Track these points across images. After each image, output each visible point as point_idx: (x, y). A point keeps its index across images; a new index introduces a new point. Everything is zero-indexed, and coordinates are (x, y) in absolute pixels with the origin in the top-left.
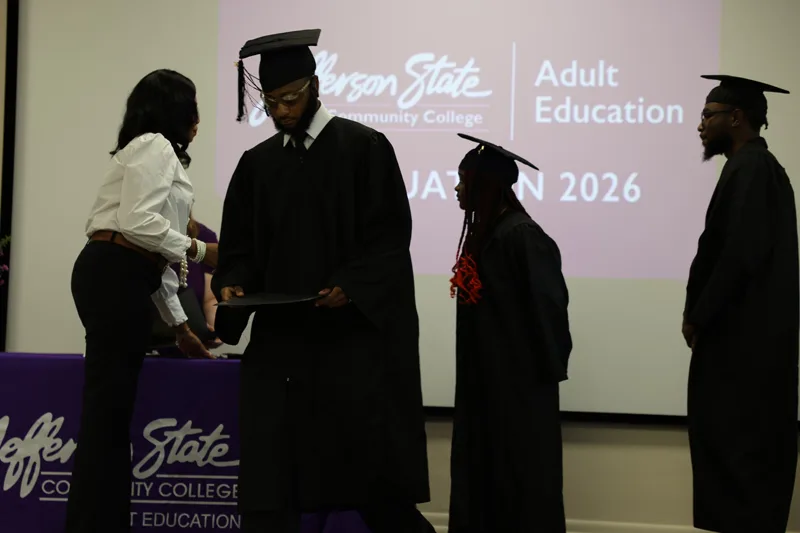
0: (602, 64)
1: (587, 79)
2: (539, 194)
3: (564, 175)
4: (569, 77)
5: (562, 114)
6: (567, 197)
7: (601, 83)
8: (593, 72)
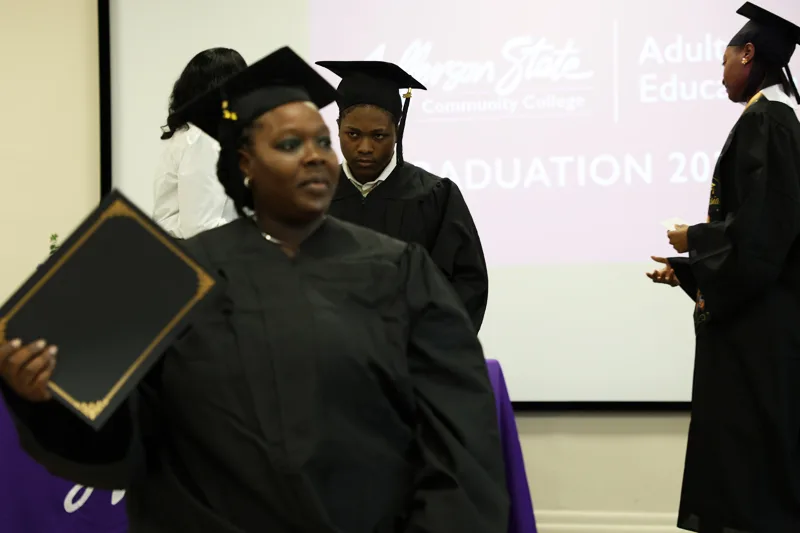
0: (708, 37)
1: (694, 53)
2: (647, 177)
3: (674, 155)
4: (674, 53)
5: (668, 91)
6: (677, 178)
7: (709, 58)
8: (699, 46)
